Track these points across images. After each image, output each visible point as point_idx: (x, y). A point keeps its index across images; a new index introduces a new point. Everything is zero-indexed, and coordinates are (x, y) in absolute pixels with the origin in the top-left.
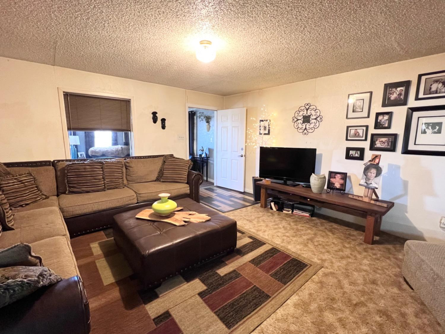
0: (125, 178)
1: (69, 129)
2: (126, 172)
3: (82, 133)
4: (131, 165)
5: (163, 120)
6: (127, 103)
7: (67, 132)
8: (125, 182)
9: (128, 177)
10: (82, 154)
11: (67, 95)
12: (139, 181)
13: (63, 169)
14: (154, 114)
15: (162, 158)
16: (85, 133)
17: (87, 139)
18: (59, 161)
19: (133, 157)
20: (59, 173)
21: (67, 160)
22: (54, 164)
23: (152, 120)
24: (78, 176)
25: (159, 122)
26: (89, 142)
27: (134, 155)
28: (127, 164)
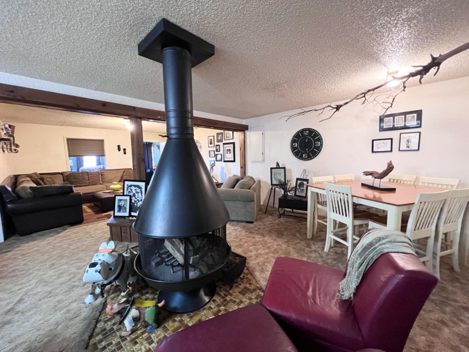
0: (101, 180)
1: (69, 156)
2: (102, 177)
3: (75, 158)
4: (105, 173)
5: (124, 150)
6: (102, 141)
7: (68, 158)
8: (101, 182)
9: (103, 180)
10: (75, 170)
11: (68, 140)
12: (108, 182)
13: (67, 176)
14: (119, 146)
15: (123, 170)
16: (77, 158)
17: (79, 161)
18: (64, 172)
19: (106, 170)
20: (65, 178)
21: (69, 172)
22: (62, 174)
23: (117, 150)
24: (75, 178)
25: (122, 150)
26: (79, 164)
27: (107, 169)
28: (102, 173)
